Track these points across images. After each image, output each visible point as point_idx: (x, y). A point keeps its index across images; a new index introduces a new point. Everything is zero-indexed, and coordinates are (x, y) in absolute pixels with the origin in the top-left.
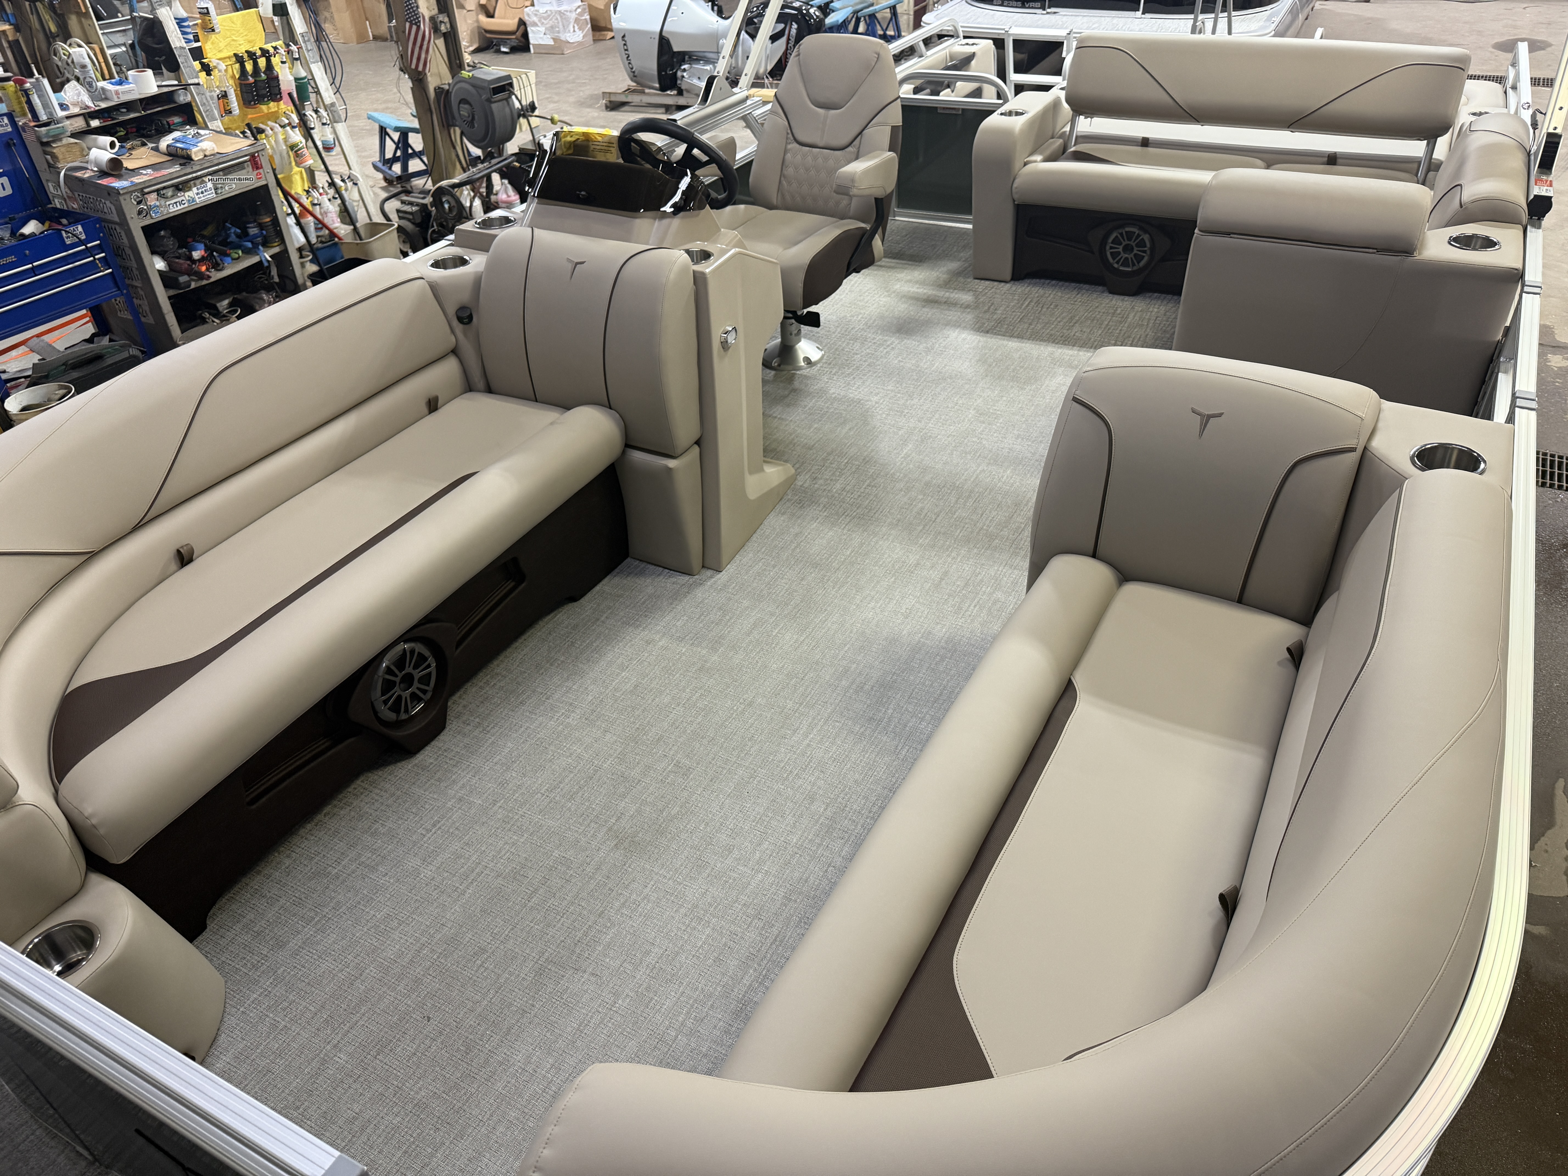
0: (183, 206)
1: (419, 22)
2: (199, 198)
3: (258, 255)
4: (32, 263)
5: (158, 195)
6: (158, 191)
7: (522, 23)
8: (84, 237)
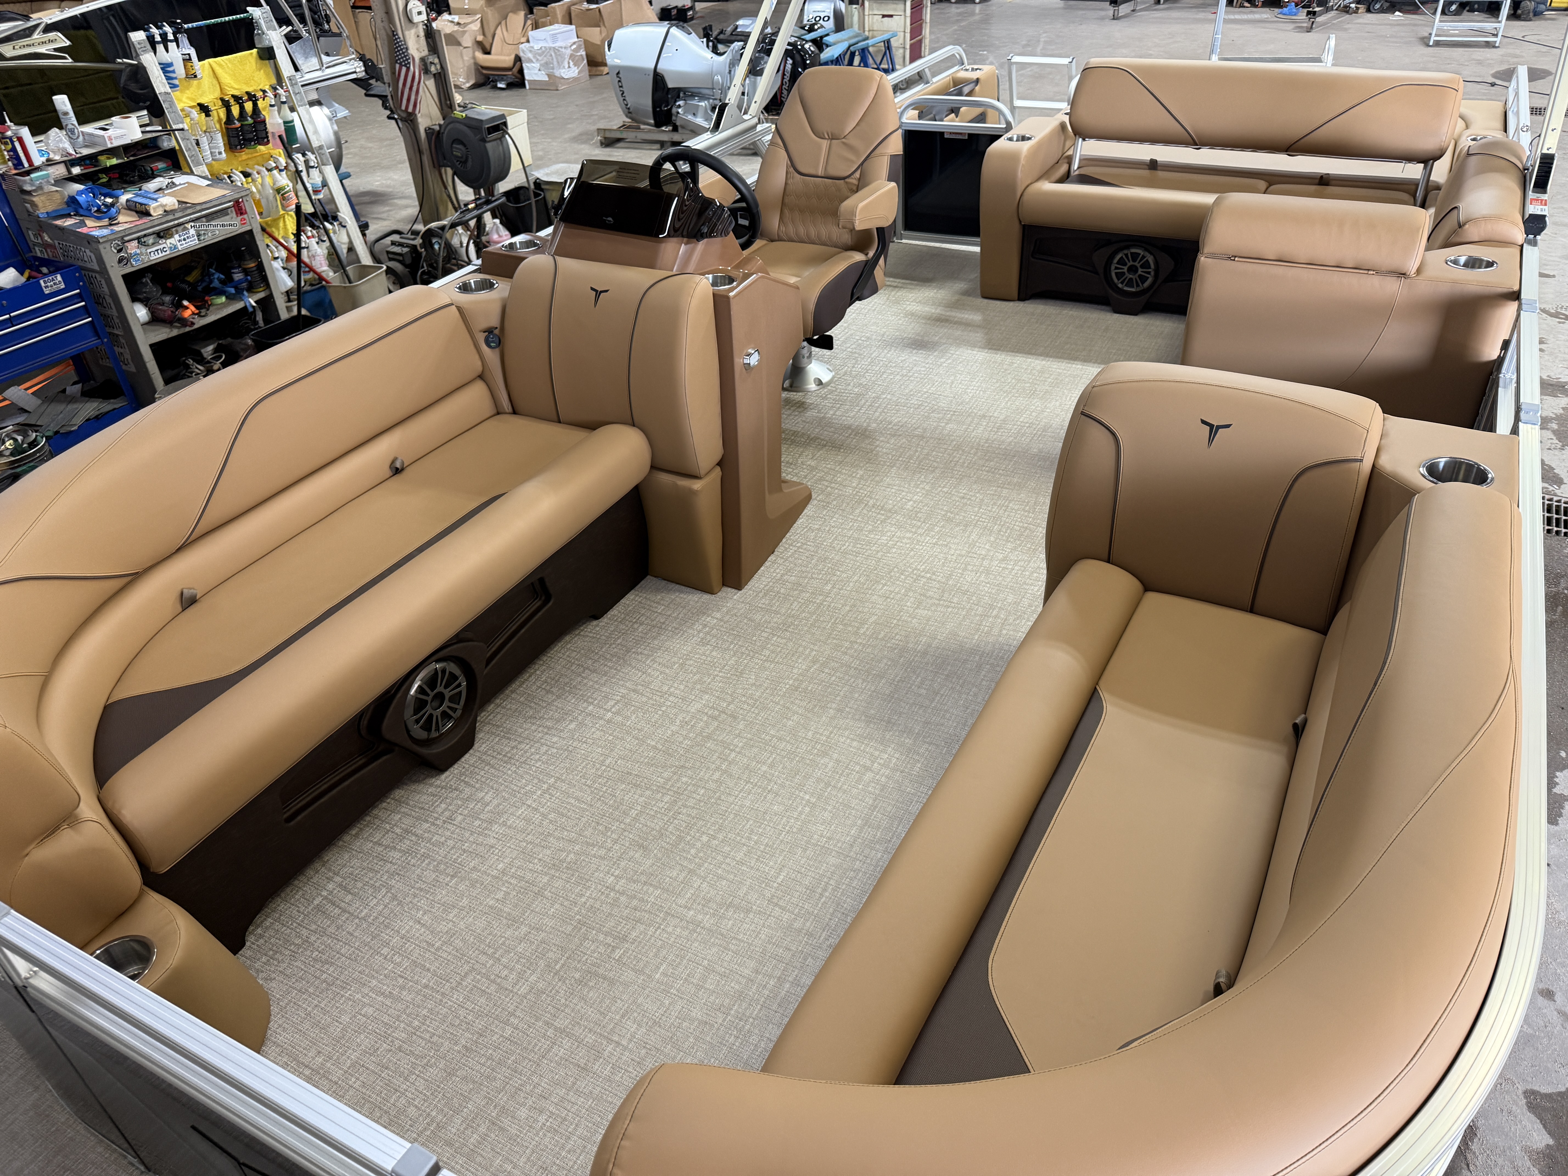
0: (164, 254)
1: (409, 63)
2: (181, 245)
3: (242, 300)
4: (9, 314)
5: (139, 242)
6: (138, 238)
7: (518, 59)
8: (63, 286)
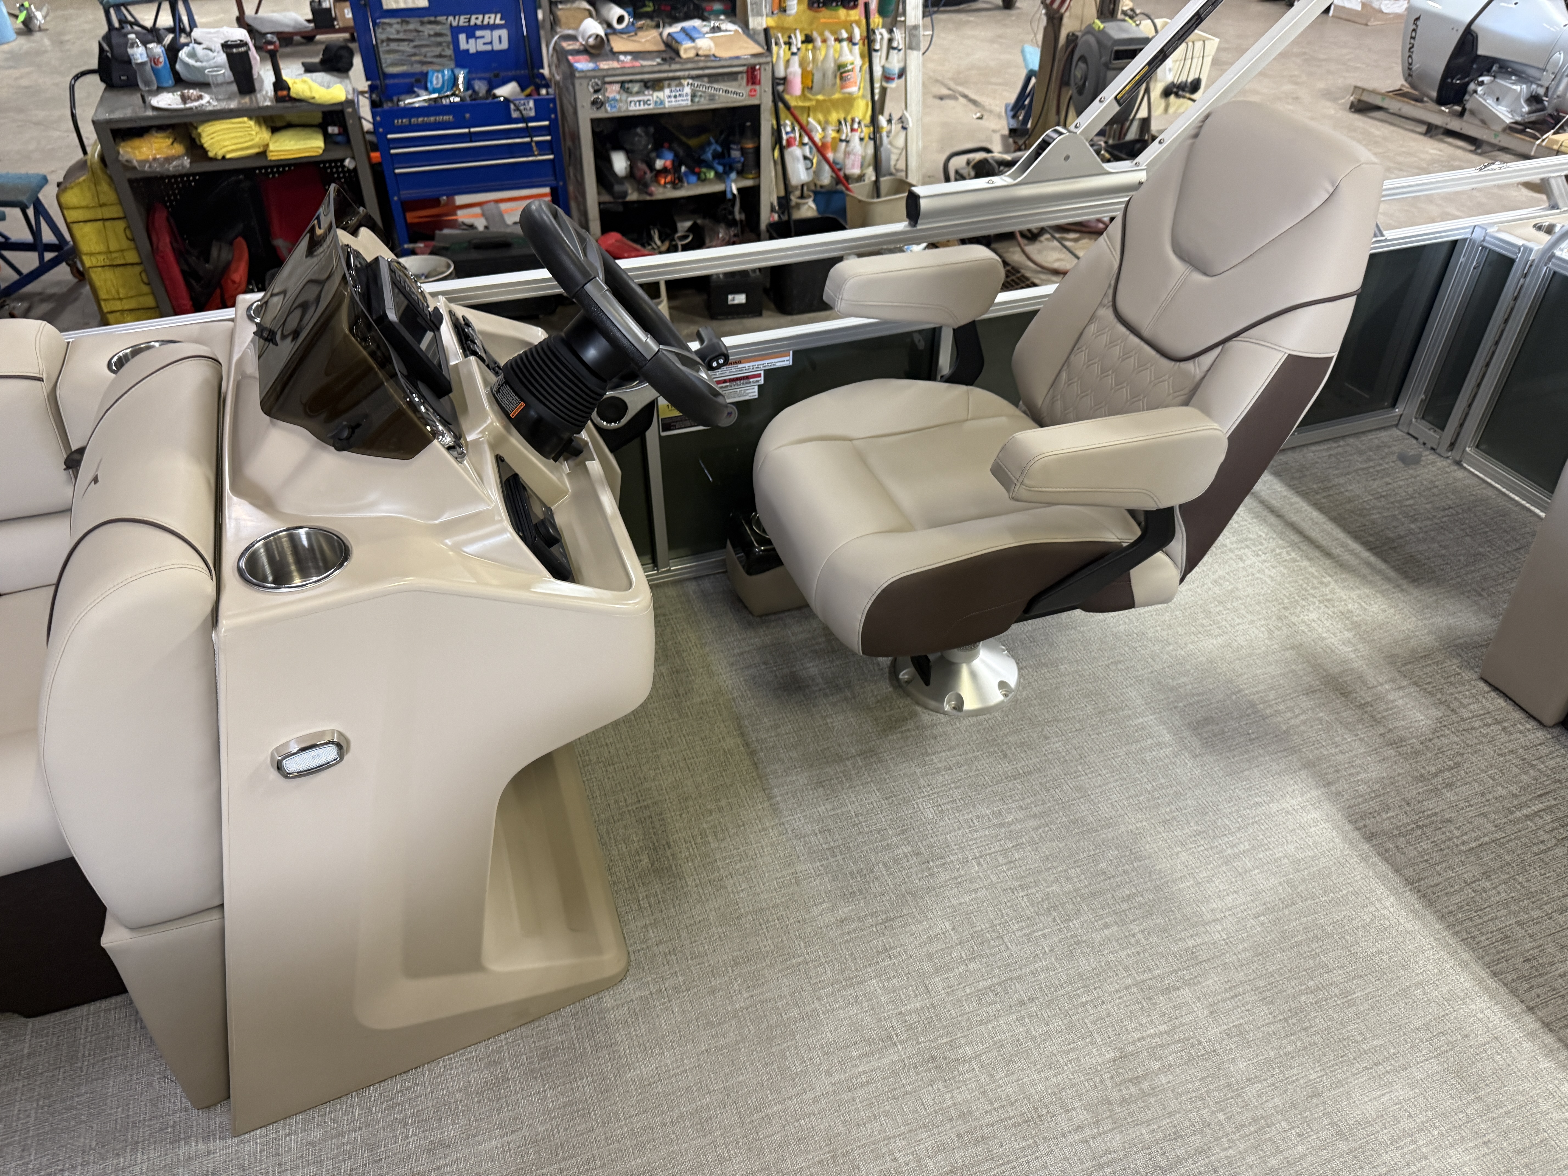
0: (646, 107)
2: (669, 102)
3: (724, 182)
4: (469, 127)
5: (621, 87)
6: (622, 83)
8: (532, 114)
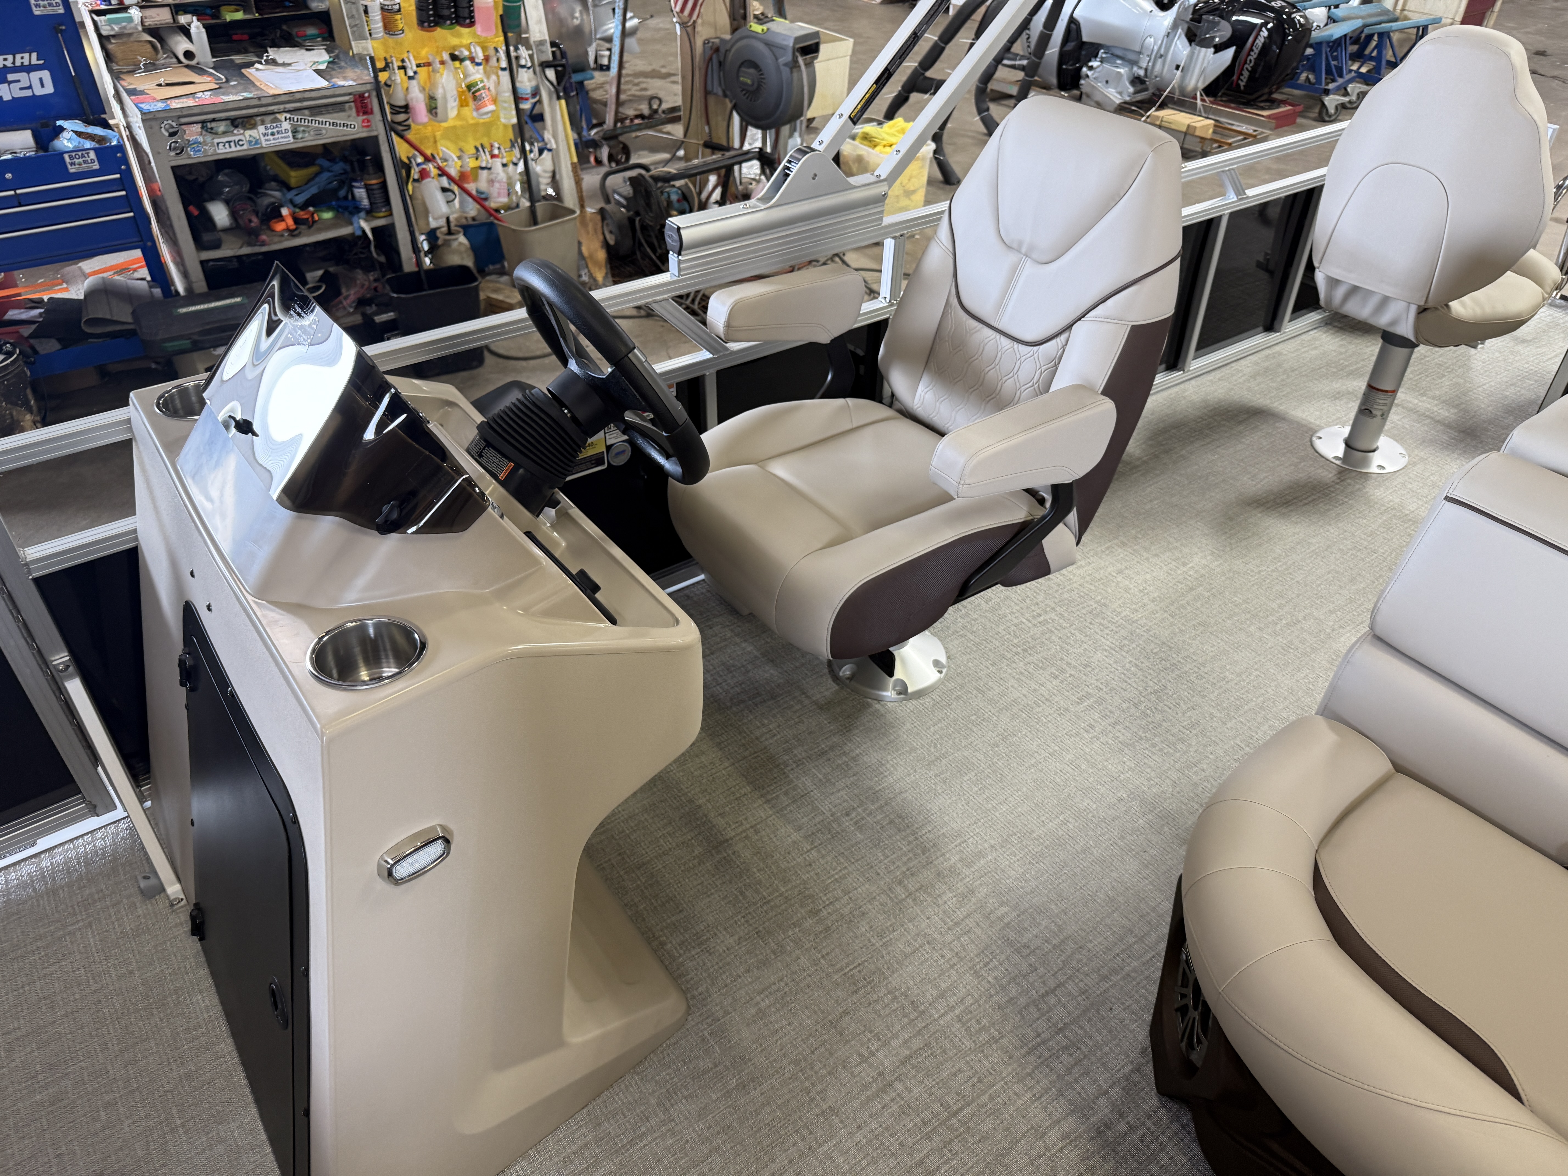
0: (239, 148)
2: (266, 140)
3: (352, 224)
4: (15, 190)
5: (202, 128)
6: (203, 123)
8: (96, 166)
